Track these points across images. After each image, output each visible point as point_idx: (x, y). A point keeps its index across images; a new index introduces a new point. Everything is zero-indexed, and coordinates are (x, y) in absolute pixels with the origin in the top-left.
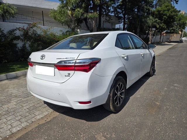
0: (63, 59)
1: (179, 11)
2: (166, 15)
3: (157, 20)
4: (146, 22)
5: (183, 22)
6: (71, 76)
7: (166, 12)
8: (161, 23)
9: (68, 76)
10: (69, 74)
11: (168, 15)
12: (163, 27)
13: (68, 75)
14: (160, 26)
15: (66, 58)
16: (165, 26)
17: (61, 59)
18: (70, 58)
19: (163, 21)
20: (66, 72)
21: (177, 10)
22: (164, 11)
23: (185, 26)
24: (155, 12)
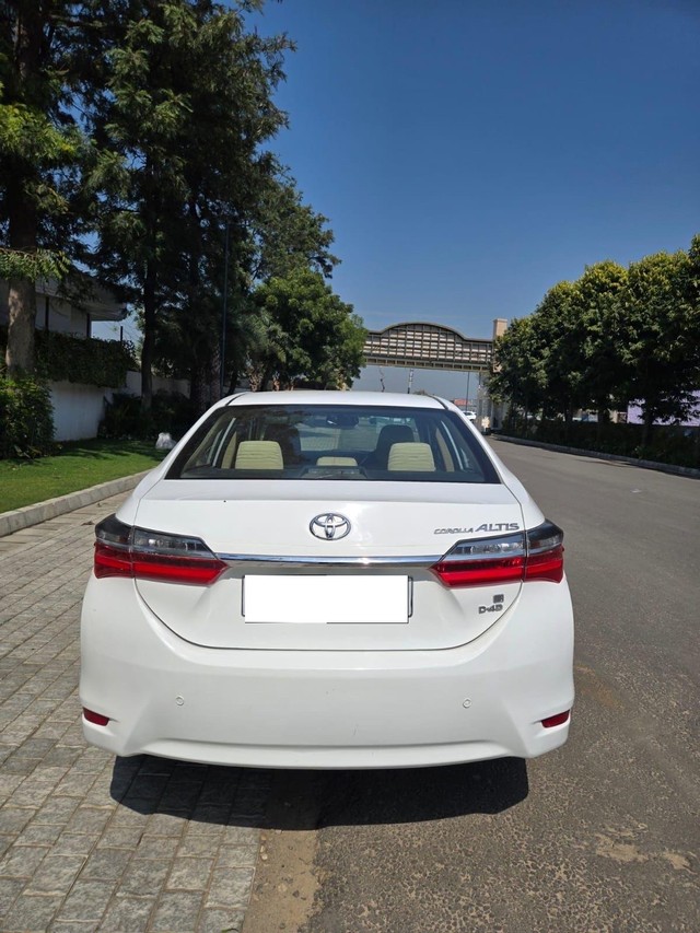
0: (471, 530)
1: (350, 309)
2: (309, 316)
3: (275, 332)
4: (251, 333)
5: (354, 350)
6: (505, 604)
7: (307, 304)
8: (292, 345)
9: (492, 609)
10: (499, 598)
11: (316, 316)
12: (302, 361)
13: (491, 604)
14: (289, 357)
15: (484, 527)
16: (306, 360)
17: (458, 531)
18: (500, 525)
19: (297, 339)
20: (484, 593)
21: (342, 304)
22: (301, 298)
23: (359, 366)
24: (266, 296)
